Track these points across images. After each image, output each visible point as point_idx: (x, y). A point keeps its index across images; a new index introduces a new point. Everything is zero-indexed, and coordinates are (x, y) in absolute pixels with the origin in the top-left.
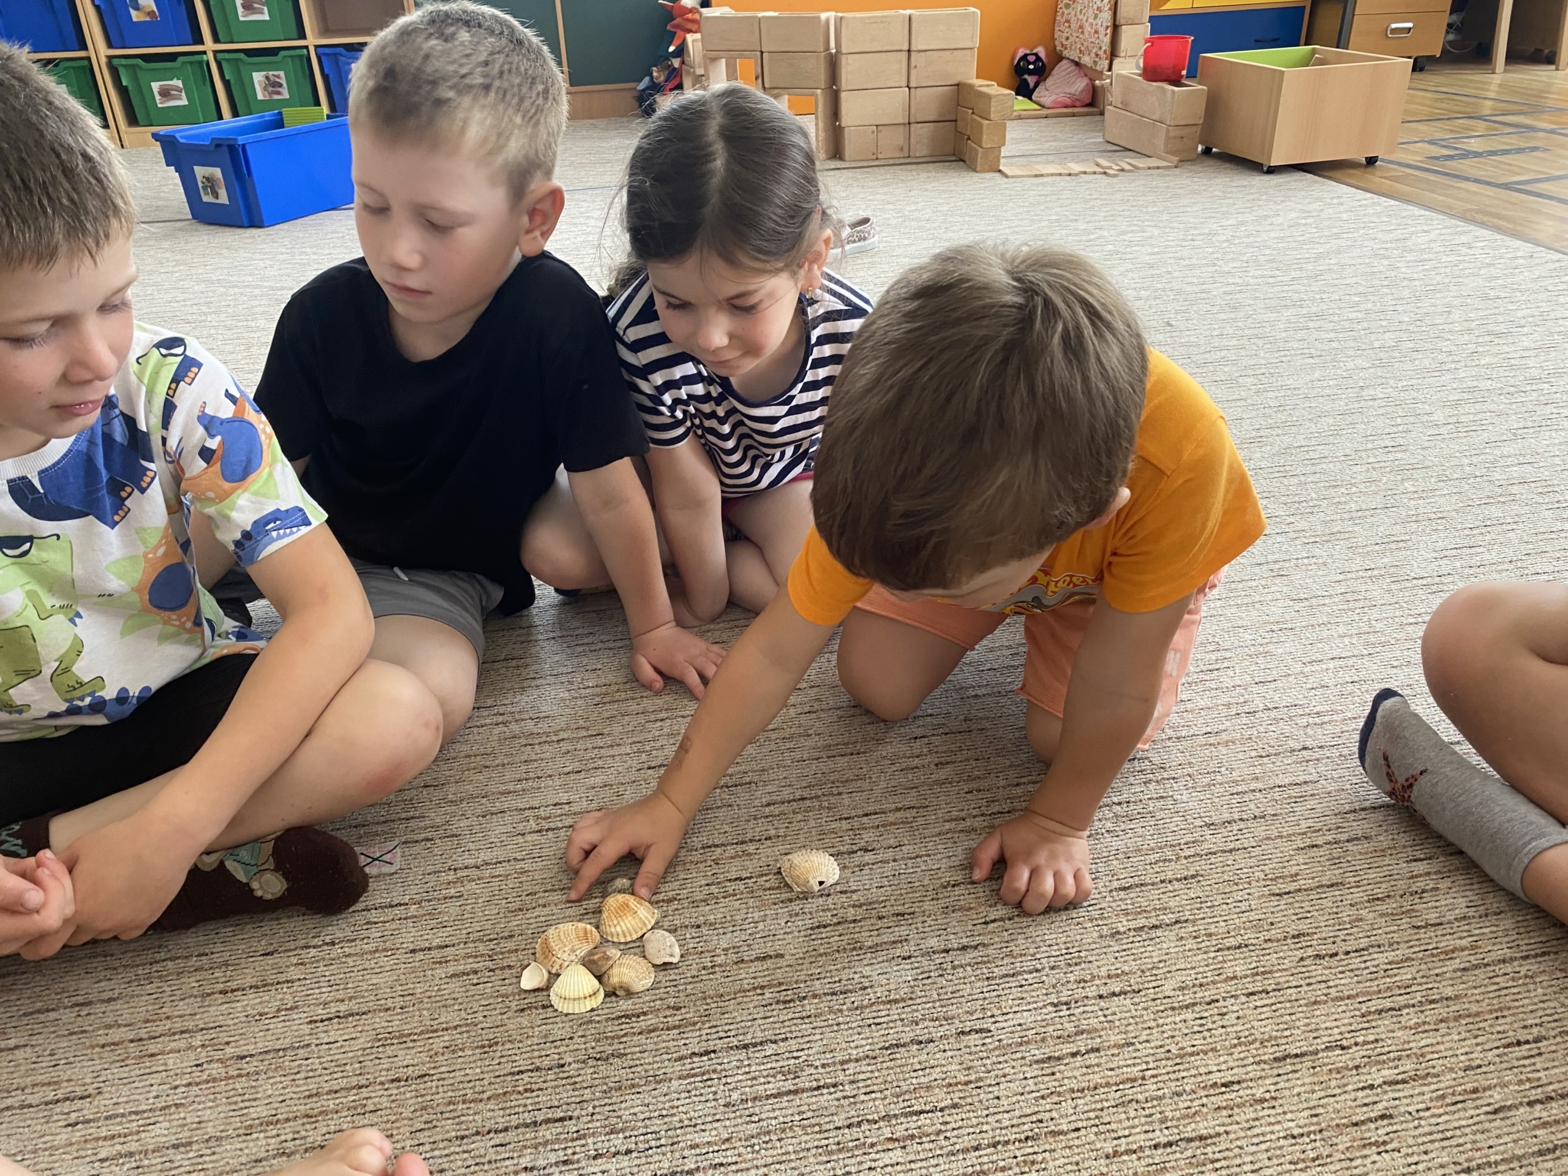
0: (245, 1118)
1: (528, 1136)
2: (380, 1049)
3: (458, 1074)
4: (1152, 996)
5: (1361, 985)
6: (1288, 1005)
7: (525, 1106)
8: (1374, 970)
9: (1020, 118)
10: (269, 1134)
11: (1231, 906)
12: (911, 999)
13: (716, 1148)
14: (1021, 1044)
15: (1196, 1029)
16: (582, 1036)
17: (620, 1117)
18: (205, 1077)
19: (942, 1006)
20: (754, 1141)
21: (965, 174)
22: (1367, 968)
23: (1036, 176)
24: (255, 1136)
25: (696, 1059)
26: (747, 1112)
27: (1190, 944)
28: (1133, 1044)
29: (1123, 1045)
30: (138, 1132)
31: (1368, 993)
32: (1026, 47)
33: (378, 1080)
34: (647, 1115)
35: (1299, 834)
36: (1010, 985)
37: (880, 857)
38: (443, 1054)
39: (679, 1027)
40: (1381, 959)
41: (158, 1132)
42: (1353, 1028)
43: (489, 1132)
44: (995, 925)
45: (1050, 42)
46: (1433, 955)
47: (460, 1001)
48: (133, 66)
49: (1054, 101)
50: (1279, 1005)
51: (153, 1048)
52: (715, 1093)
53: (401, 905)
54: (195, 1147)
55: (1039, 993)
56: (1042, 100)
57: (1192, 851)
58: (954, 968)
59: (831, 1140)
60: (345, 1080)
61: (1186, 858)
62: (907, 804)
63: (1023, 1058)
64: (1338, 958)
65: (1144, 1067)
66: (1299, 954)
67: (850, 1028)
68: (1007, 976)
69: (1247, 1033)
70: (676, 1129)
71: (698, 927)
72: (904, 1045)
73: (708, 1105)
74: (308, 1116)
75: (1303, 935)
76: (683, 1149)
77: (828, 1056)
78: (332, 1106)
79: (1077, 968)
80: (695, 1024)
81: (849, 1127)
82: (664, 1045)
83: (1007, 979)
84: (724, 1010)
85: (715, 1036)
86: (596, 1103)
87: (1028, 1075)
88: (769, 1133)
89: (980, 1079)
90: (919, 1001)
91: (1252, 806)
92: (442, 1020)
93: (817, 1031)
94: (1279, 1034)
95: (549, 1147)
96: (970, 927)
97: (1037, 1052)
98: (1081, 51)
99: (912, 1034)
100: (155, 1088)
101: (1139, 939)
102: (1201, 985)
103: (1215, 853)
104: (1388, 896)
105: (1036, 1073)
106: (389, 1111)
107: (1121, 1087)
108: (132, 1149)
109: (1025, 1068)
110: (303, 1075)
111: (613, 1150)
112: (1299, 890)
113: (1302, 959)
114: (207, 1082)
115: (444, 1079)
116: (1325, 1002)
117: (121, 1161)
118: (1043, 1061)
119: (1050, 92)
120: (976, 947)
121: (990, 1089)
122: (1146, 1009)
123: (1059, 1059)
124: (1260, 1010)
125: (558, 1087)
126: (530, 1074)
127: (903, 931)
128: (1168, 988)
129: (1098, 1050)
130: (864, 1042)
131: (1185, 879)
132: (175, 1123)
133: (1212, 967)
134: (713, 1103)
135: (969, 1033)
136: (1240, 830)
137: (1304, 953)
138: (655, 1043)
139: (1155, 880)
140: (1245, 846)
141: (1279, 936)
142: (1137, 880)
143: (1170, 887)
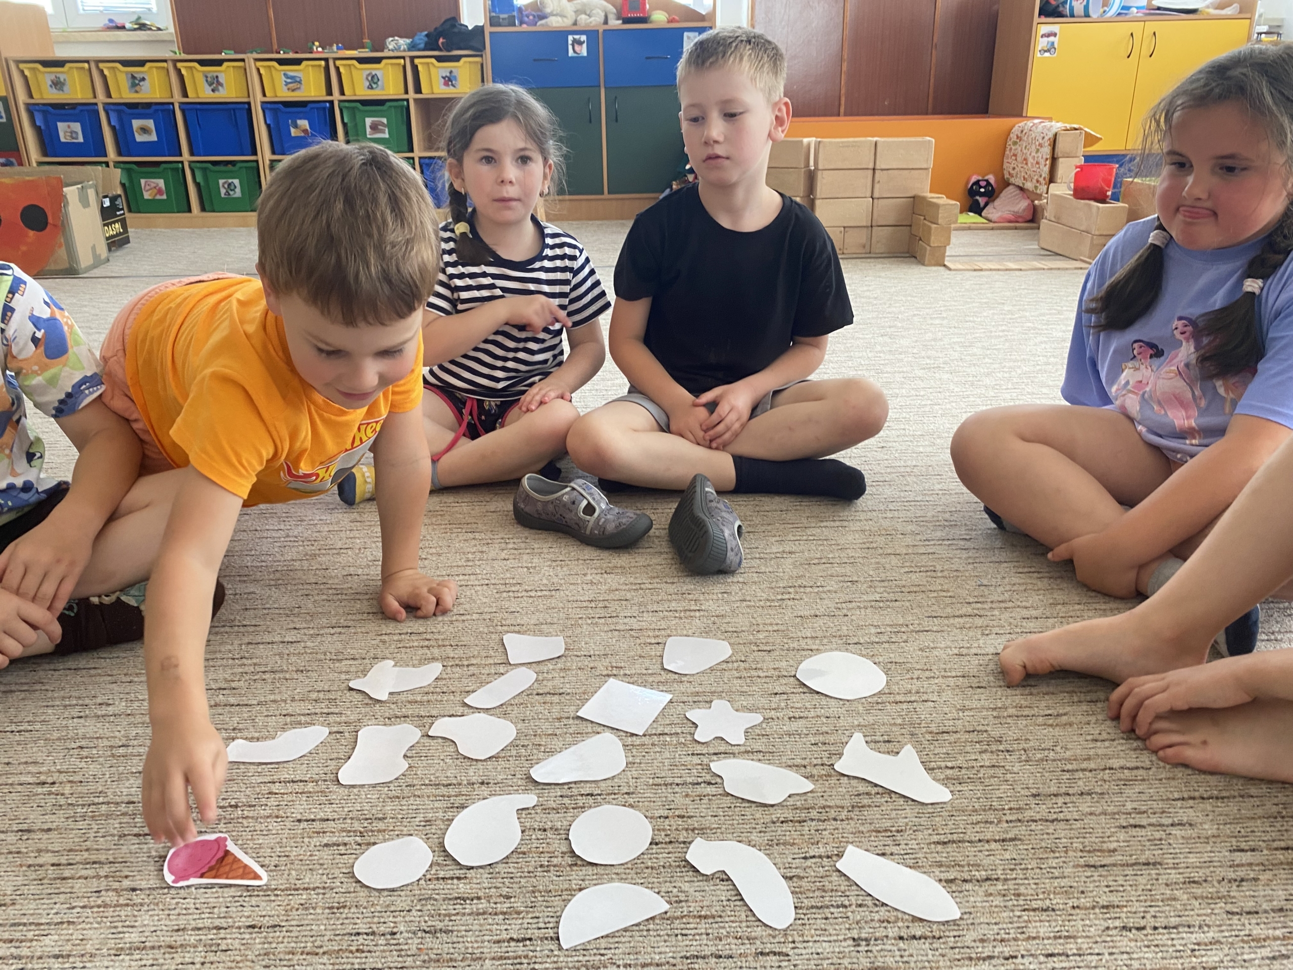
0: (118, 941)
2: (247, 899)
3: (304, 928)
4: (951, 945)
8: (1182, 948)
9: (969, 229)
11: (1044, 871)
12: (720, 916)
16: (420, 911)
18: (99, 902)
19: (748, 927)
21: (914, 266)
22: (1173, 945)
23: (975, 270)
24: (121, 957)
25: (513, 944)
27: (998, 901)
30: (31, 941)
32: (979, 174)
33: (237, 924)
35: (1124, 813)
36: (816, 916)
38: (297, 909)
39: (504, 913)
40: (1190, 938)
41: (47, 942)
44: (814, 860)
45: (999, 171)
46: (1243, 941)
47: (325, 866)
49: (1001, 217)
51: (67, 873)
53: (301, 781)
54: (71, 960)
55: (842, 927)
56: (990, 216)
57: (1014, 818)
60: (210, 921)
64: (1145, 932)
66: (1106, 924)
67: (659, 935)
68: (812, 907)
71: (545, 830)
72: (704, 957)
74: (171, 947)
75: (1113, 907)
77: (632, 957)
78: (192, 941)
80: (519, 913)
82: (488, 927)
83: (814, 911)
84: (548, 904)
85: (534, 926)
90: (727, 919)
91: (1080, 783)
92: (307, 880)
93: (628, 934)
96: (790, 860)
98: (1024, 179)
99: (714, 949)
100: (57, 906)
102: (1002, 941)
103: (1036, 821)
104: (1205, 881)
106: (237, 952)
108: (23, 954)
110: (176, 912)
112: (1115, 865)
113: (1108, 928)
114: (99, 906)
115: (291, 931)
117: (11, 962)
119: (997, 210)
122: (943, 956)
125: (384, 951)
126: (365, 937)
130: (668, 950)
131: (1003, 841)
132: (63, 937)
133: (1015, 925)
135: (768, 954)
136: (1065, 803)
137: (1110, 923)
138: (481, 925)
139: (973, 839)
140: (1068, 818)
141: (1088, 905)
142: (955, 837)
143: (987, 846)
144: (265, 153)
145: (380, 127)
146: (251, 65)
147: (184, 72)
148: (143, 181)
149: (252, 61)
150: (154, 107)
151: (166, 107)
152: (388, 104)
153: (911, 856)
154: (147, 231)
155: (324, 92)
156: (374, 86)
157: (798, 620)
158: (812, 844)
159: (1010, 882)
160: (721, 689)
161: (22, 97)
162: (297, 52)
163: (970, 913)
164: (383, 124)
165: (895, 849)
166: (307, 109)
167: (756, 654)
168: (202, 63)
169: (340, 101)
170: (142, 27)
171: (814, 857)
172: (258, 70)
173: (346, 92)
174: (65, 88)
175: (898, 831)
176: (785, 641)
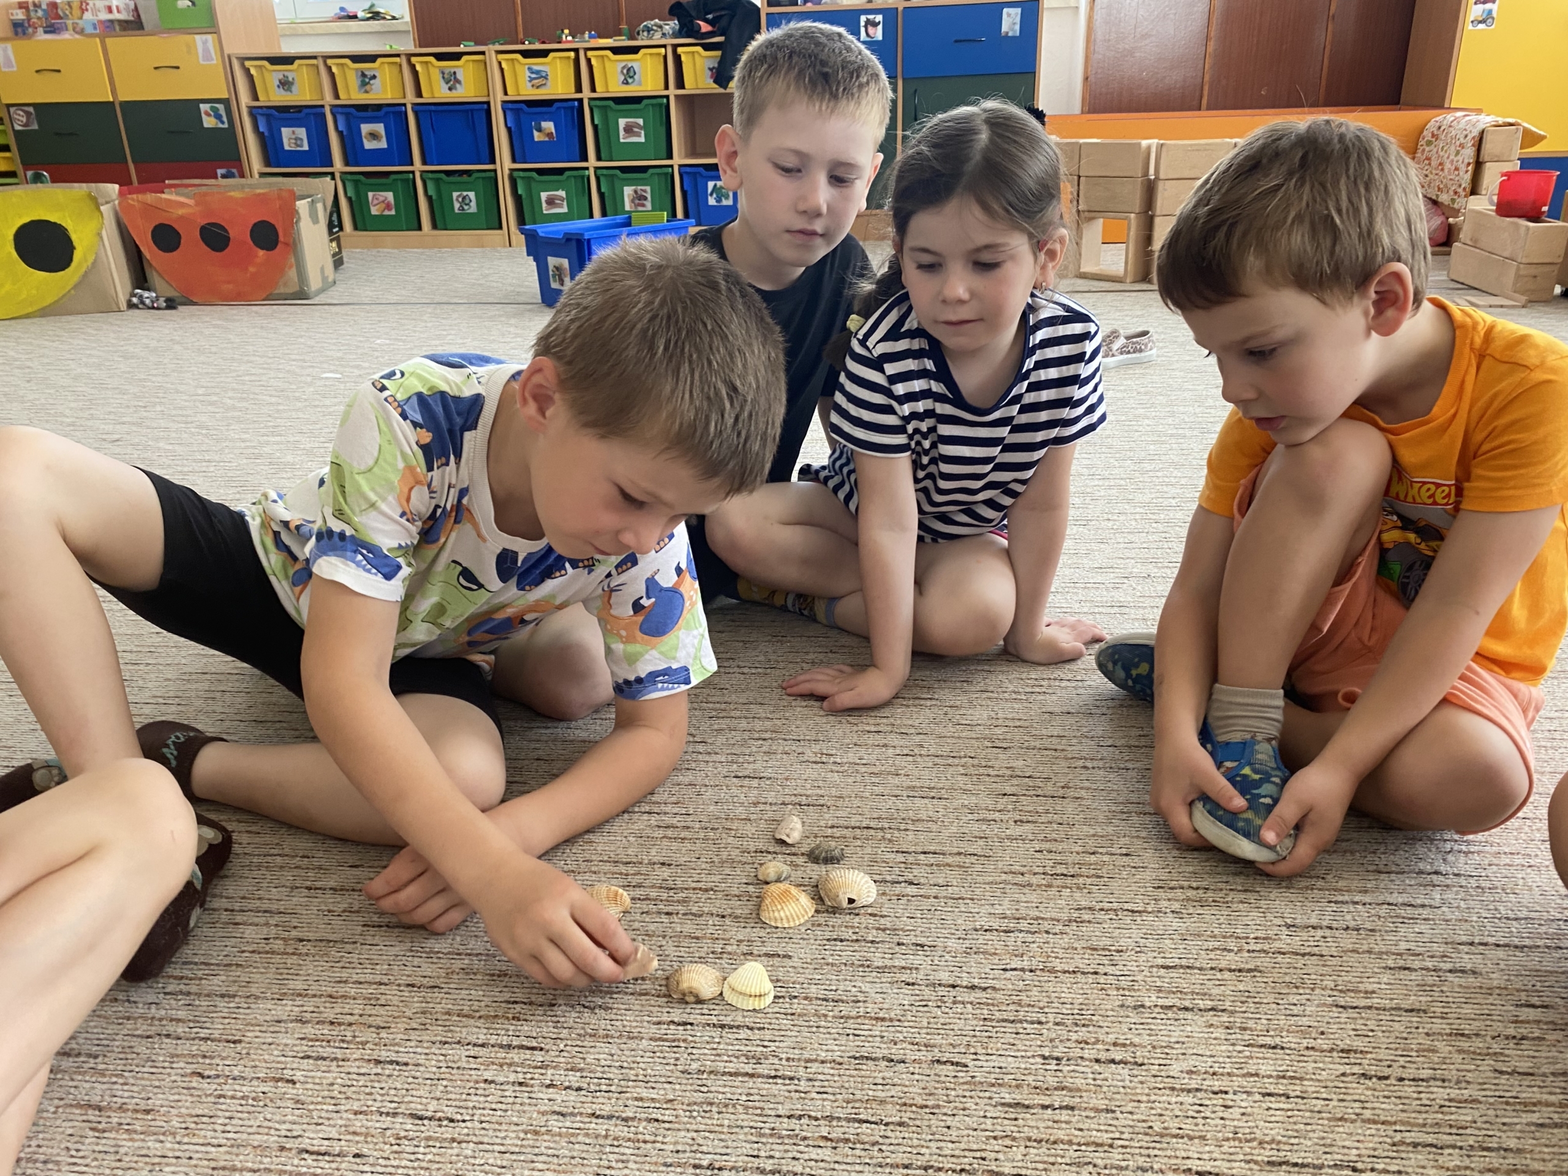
0: (282, 987)
1: (499, 1055)
2: (410, 958)
3: (463, 992)
4: (1154, 1072)
5: (1405, 1115)
6: (1308, 1114)
7: (508, 1030)
8: (1428, 1103)
10: (296, 1003)
11: (1281, 1007)
12: (899, 1020)
13: (658, 1105)
14: (993, 1085)
15: (1191, 1113)
17: (584, 1059)
18: (267, 948)
19: (928, 1034)
20: (696, 1107)
22: (1420, 1099)
24: (284, 1002)
25: (672, 1027)
26: (700, 1082)
27: (1220, 1033)
28: (1113, 1112)
29: (1102, 1110)
30: (200, 979)
31: (1409, 1123)
33: (397, 982)
34: (608, 1063)
35: (1394, 954)
36: (1006, 1030)
37: (922, 892)
38: (458, 973)
40: (1441, 1094)
41: (216, 982)
42: (1376, 1153)
43: (468, 1044)
44: (1015, 973)
46: (1507, 1103)
48: (529, 178)
50: (1296, 1112)
51: (239, 919)
52: (677, 1059)
54: (237, 999)
55: (1032, 1043)
57: (1258, 947)
58: (954, 1003)
59: (767, 1125)
60: (371, 976)
61: (1249, 951)
62: (971, 851)
63: (990, 1098)
64: (1388, 1082)
65: (1117, 1135)
66: (1342, 1069)
67: (829, 1033)
68: (1006, 1021)
69: (1248, 1131)
70: (629, 1080)
71: (723, 917)
72: (874, 1059)
73: (667, 1067)
74: (331, 996)
75: (1355, 1052)
76: (628, 1099)
77: (796, 1051)
78: (353, 993)
79: (1084, 1029)
81: (789, 1117)
82: (650, 1008)
83: (1004, 1024)
86: (569, 1043)
87: (989, 1115)
88: (711, 1104)
89: (938, 1106)
90: (906, 1024)
91: (1348, 917)
92: (470, 946)
93: (796, 1028)
94: (1284, 1140)
95: (512, 1069)
96: (987, 970)
97: (1007, 1096)
99: (886, 1052)
100: (228, 948)
101: (1163, 1016)
102: (1214, 1074)
103: (1284, 954)
104: (1477, 1035)
105: (998, 1114)
106: (395, 1008)
107: (1083, 1148)
108: (192, 991)
109: (987, 1108)
110: (341, 964)
111: (567, 1084)
112: (1370, 1008)
113: (1343, 1074)
114: (267, 953)
115: (450, 993)
116: (1353, 1121)
117: (180, 997)
118: (1010, 1105)
120: (985, 989)
121: (944, 1118)
122: (1142, 1083)
123: (1028, 1107)
124: (1272, 1112)
125: (542, 1021)
126: (523, 1006)
127: (917, 960)
128: (1175, 1068)
129: (1072, 1108)
130: (836, 1048)
131: (1240, 971)
132: (231, 979)
133: (1234, 1060)
134: (672, 1067)
135: (945, 1063)
136: (1325, 937)
137: (1348, 1069)
138: (642, 1005)
139: (1205, 966)
140: (1324, 953)
141: (1325, 1047)
142: (1184, 962)
143: (1219, 976)
144: (505, 162)
145: (636, 130)
146: (492, 59)
147: (418, 68)
148: (370, 194)
149: (493, 54)
150: (385, 109)
151: (397, 109)
152: (645, 102)
153: (1128, 978)
154: (374, 252)
155: (573, 90)
156: (630, 81)
157: (1046, 716)
158: (1016, 956)
159: (1237, 1015)
160: (941, 785)
161: (245, 99)
162: (543, 42)
163: (1183, 1043)
164: (638, 125)
165: (1110, 970)
166: (553, 109)
167: (989, 751)
168: (440, 57)
169: (590, 99)
170: (376, 16)
171: (1015, 969)
172: (500, 63)
173: (598, 89)
174: (294, 88)
175: (1118, 951)
176: (1026, 738)
